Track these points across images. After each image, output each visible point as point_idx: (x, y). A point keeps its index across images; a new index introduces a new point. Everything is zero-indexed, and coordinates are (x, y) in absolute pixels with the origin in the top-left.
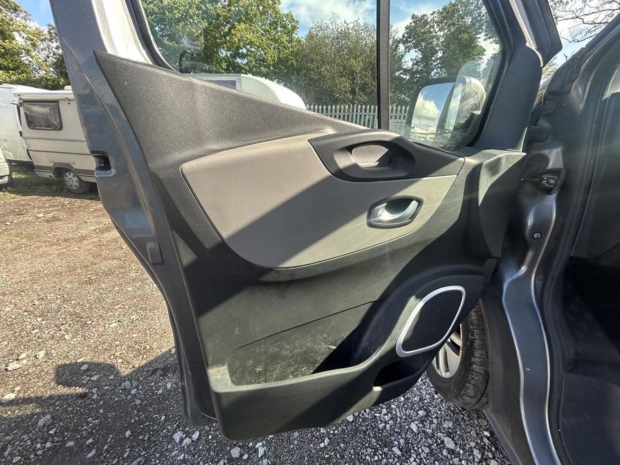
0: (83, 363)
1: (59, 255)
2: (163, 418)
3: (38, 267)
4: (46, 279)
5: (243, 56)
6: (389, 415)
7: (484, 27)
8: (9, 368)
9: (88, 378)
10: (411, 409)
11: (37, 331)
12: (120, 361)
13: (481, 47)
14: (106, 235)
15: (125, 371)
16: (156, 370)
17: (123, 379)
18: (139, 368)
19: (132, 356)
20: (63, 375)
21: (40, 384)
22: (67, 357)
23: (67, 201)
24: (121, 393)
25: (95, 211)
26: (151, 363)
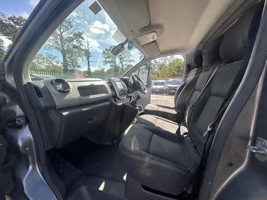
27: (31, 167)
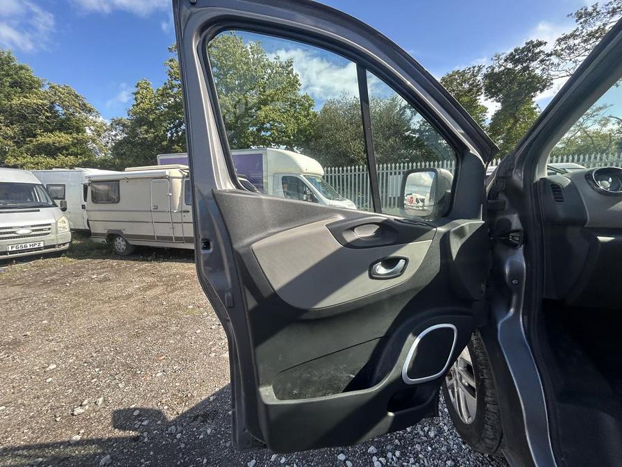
0: (135, 409)
1: (110, 312)
2: (205, 461)
3: (94, 323)
4: (101, 334)
5: (267, 130)
6: (417, 464)
7: (483, 91)
8: (75, 413)
9: (140, 423)
10: (439, 459)
11: (95, 380)
12: (166, 407)
13: (483, 106)
14: (148, 293)
15: (171, 417)
16: (197, 416)
17: (169, 424)
18: (182, 414)
19: (176, 403)
20: (118, 420)
21: (100, 427)
22: (121, 403)
23: (114, 263)
24: (168, 437)
25: (139, 271)
26: (192, 410)
27: (512, 310)
